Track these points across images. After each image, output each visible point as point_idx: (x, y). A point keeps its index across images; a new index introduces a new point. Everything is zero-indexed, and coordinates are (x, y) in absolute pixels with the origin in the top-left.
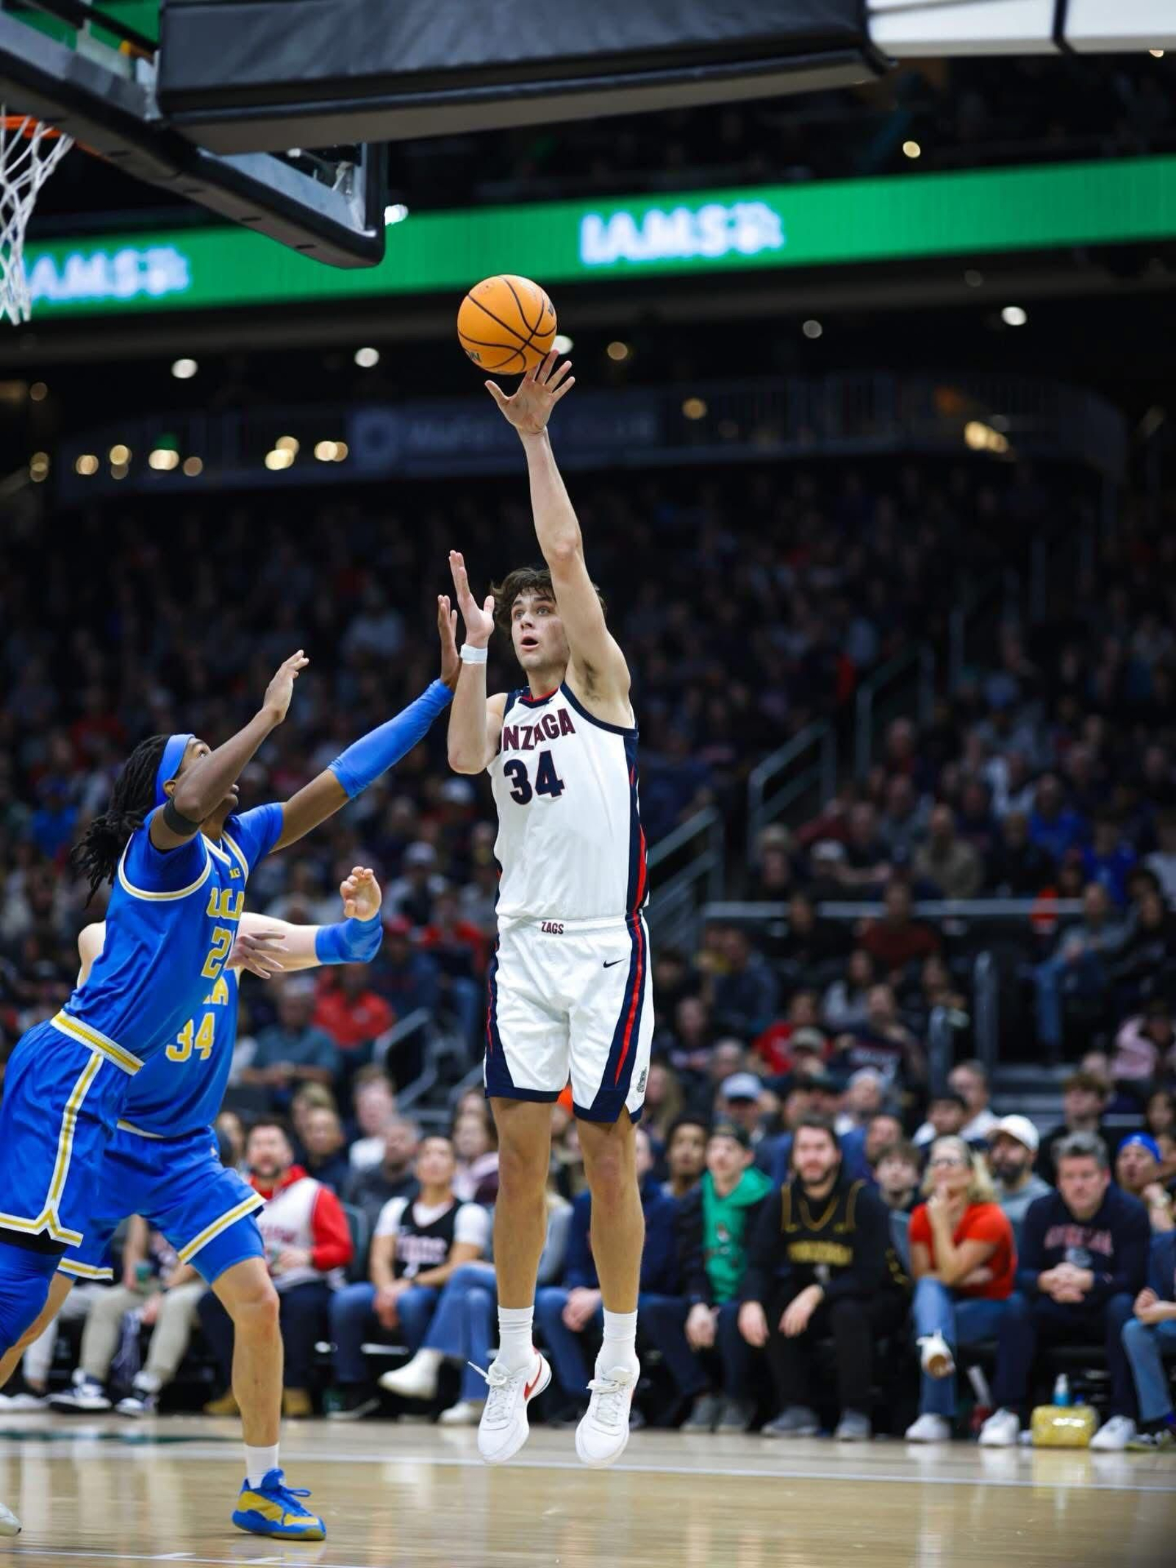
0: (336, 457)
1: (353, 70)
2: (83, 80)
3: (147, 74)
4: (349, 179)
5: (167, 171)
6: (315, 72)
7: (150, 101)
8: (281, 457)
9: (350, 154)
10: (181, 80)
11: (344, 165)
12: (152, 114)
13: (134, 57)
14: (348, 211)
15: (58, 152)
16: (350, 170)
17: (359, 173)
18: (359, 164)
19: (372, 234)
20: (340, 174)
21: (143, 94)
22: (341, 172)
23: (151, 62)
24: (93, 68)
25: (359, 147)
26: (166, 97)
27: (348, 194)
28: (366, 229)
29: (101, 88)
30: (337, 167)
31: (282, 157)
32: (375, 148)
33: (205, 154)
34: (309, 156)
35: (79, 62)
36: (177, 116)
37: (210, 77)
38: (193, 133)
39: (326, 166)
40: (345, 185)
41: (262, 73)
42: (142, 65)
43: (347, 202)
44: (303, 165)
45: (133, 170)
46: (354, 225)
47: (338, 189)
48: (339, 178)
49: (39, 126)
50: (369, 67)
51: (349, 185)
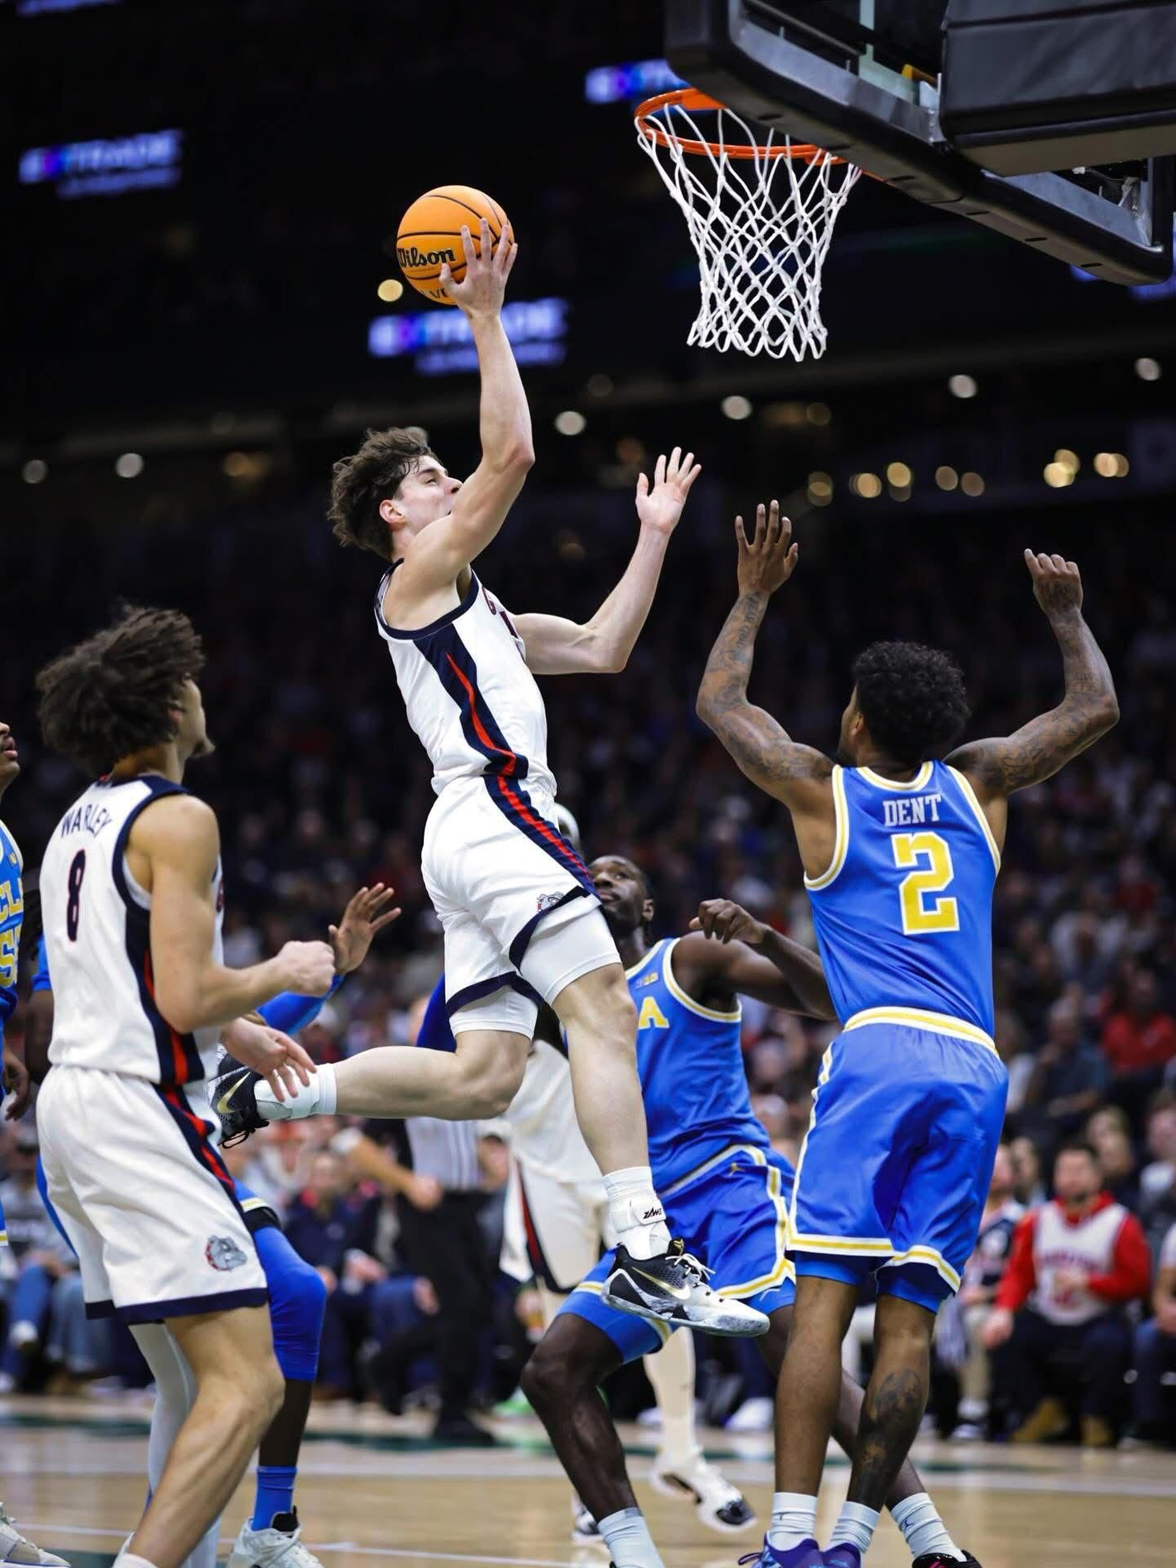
0: (1118, 472)
1: (1138, 85)
2: (867, 106)
3: (930, 96)
4: (1135, 195)
5: (950, 195)
6: (1100, 88)
7: (933, 124)
8: (1060, 473)
9: (1136, 169)
10: (965, 101)
11: (1130, 180)
12: (935, 136)
13: (916, 80)
14: (1136, 229)
15: (849, 182)
16: (1136, 186)
17: (1146, 187)
18: (1146, 180)
19: (1159, 250)
20: (1126, 189)
21: (927, 116)
22: (1126, 188)
23: (934, 85)
24: (875, 92)
25: (1145, 161)
26: (949, 119)
27: (1135, 210)
28: (1153, 245)
29: (883, 113)
30: (1123, 183)
31: (1067, 175)
32: (1161, 162)
33: (989, 175)
34: (1094, 172)
35: (863, 89)
36: (959, 138)
37: (991, 98)
38: (976, 154)
39: (1112, 182)
40: (1130, 200)
41: (1045, 91)
42: (925, 86)
43: (1134, 218)
44: (1086, 182)
45: (917, 194)
46: (1140, 242)
47: (1123, 205)
48: (1125, 194)
49: (828, 155)
50: (1155, 80)
51: (1135, 201)
